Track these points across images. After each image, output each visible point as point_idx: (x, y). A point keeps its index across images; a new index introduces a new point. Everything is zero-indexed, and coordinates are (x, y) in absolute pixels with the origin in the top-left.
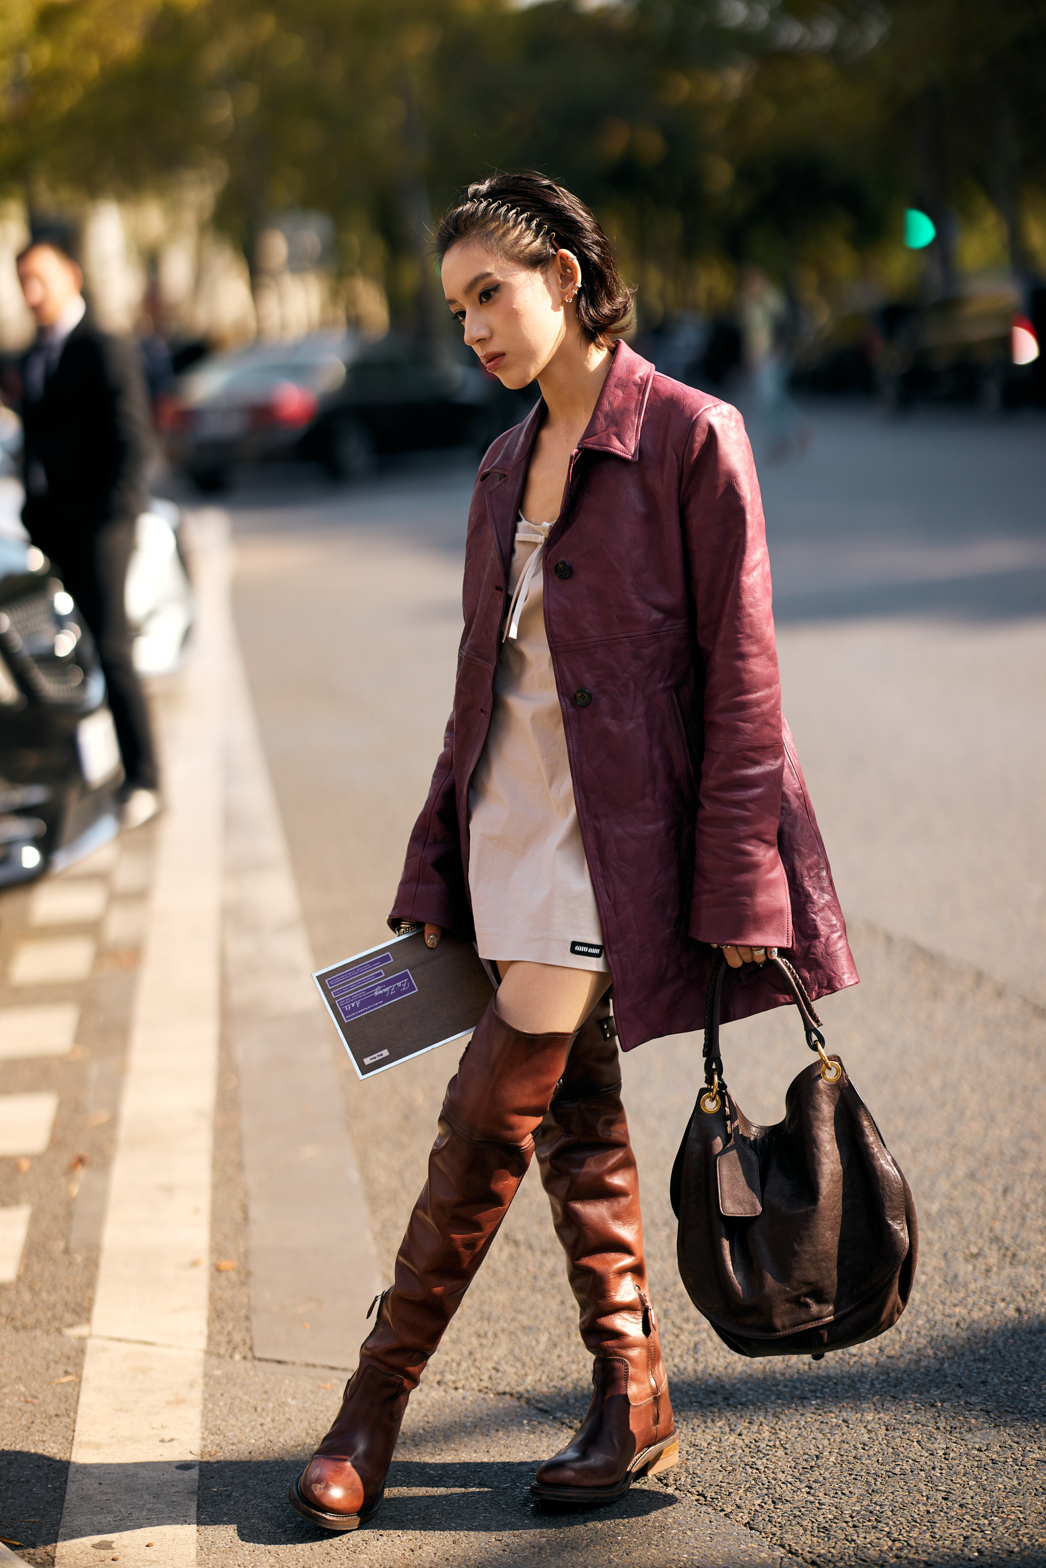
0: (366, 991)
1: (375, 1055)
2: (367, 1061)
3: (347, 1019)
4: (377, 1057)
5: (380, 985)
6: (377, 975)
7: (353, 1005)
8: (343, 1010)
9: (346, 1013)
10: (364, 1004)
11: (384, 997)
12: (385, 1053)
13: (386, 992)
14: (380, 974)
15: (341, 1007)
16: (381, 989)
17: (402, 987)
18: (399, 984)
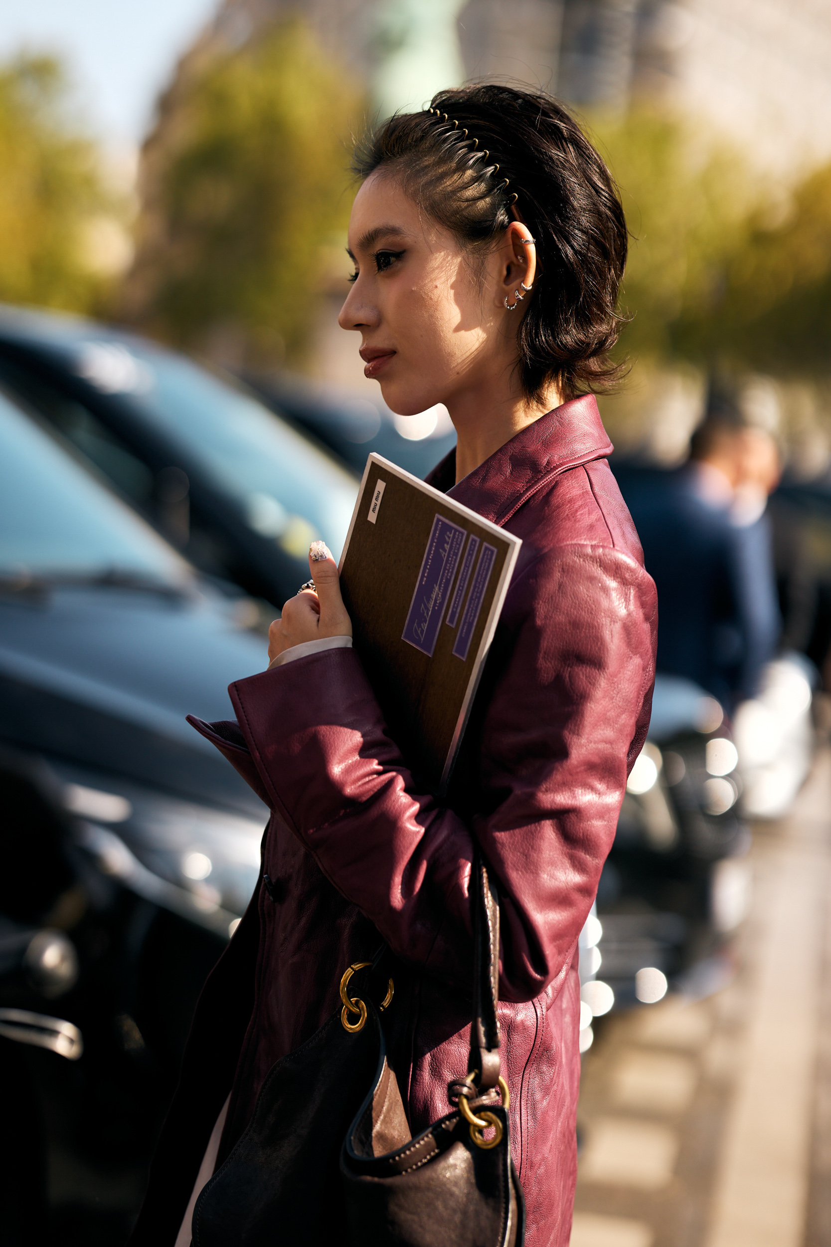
0: (448, 581)
1: (379, 503)
2: (381, 486)
3: (438, 520)
4: (376, 502)
5: (442, 604)
6: (454, 613)
7: (447, 547)
8: (451, 528)
9: (446, 528)
10: (437, 560)
11: (426, 591)
12: (372, 517)
13: (428, 601)
14: (451, 621)
15: (456, 530)
16: (436, 600)
17: (419, 626)
18: (425, 626)
